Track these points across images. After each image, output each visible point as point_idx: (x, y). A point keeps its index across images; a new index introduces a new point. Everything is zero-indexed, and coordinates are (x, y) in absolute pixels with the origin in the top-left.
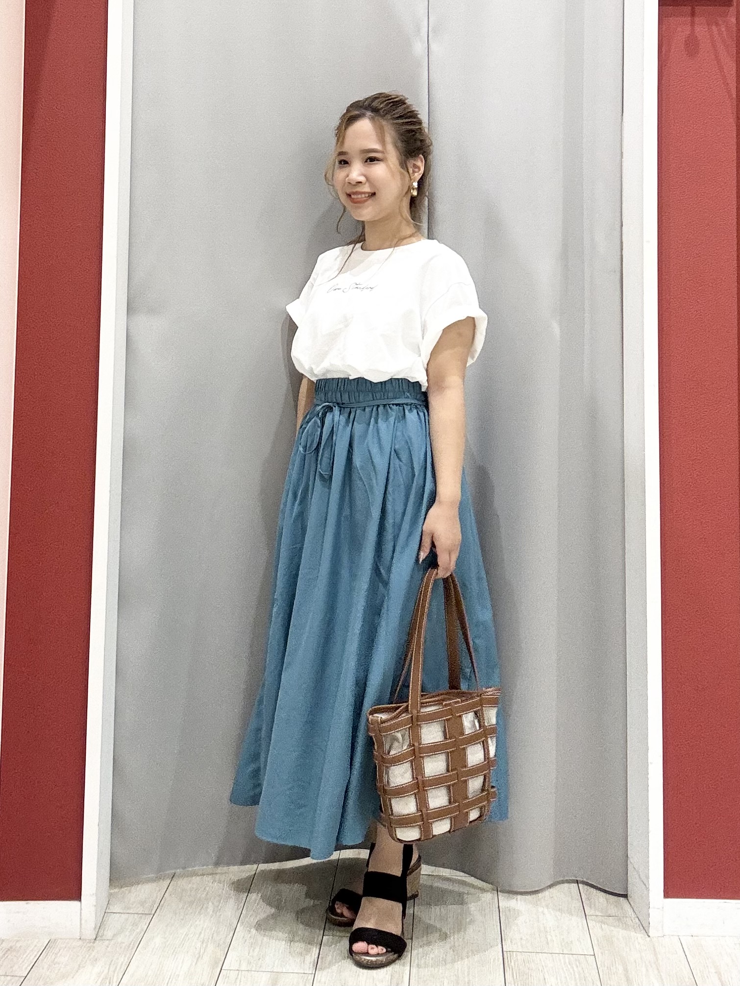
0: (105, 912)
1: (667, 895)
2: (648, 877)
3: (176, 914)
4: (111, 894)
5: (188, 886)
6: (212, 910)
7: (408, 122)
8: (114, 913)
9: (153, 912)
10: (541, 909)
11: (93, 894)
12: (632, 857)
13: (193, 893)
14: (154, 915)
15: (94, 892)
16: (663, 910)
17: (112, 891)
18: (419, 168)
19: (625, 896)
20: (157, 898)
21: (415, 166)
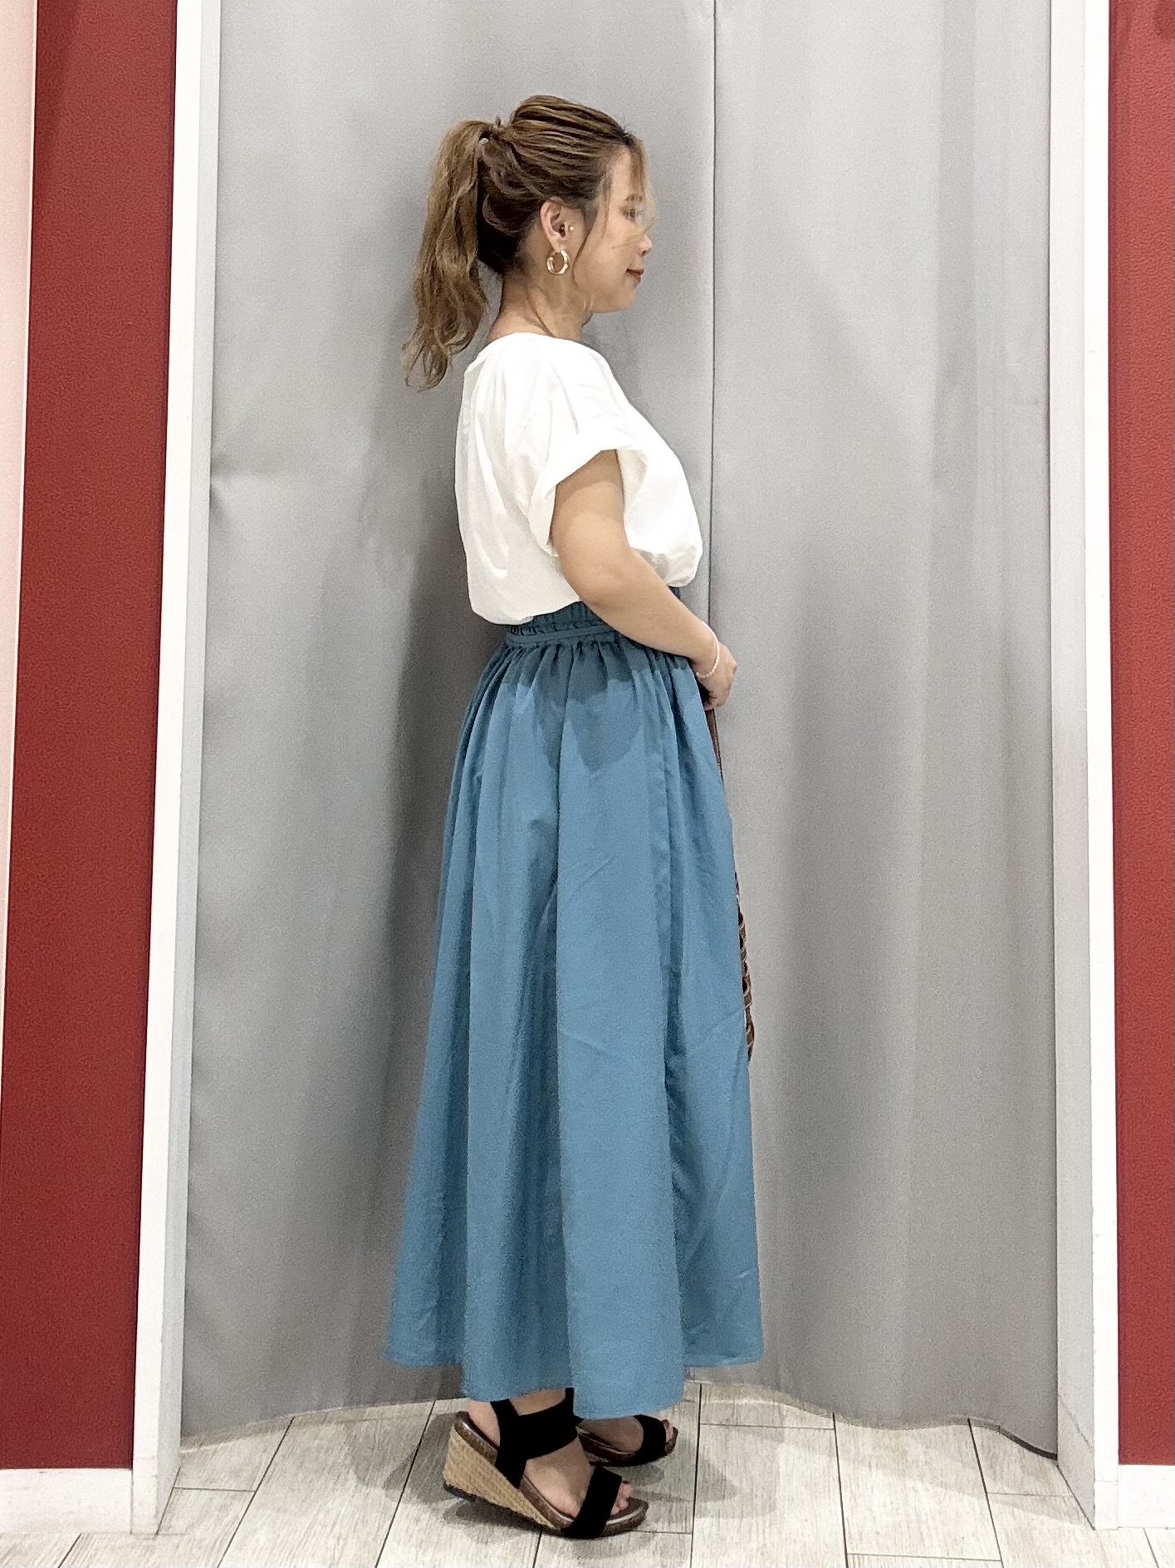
0: (173, 1488)
1: (1125, 1458)
2: (1092, 1430)
3: (293, 1491)
4: (183, 1457)
5: (313, 1443)
6: (354, 1484)
8: (188, 1489)
9: (254, 1489)
10: (910, 1484)
11: (154, 1459)
12: (1065, 1395)
13: (322, 1455)
14: (255, 1493)
15: (155, 1453)
16: (1117, 1486)
17: (184, 1452)
19: (1053, 1457)
20: (260, 1463)
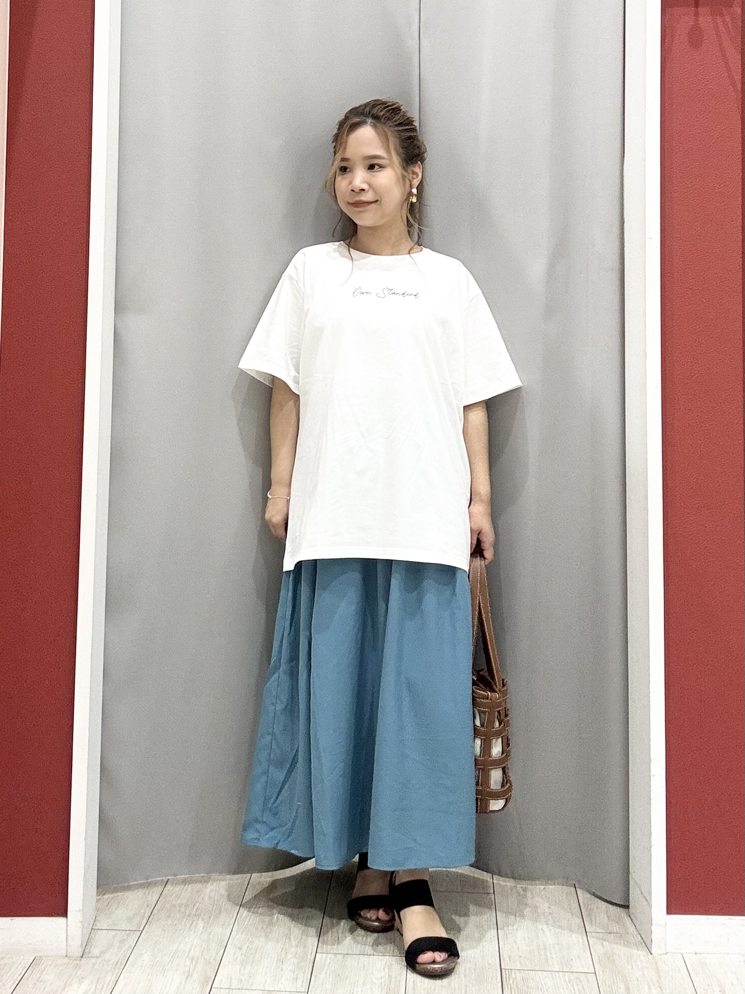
0: (92, 929)
1: (670, 910)
2: (650, 894)
3: (164, 930)
4: (98, 910)
6: (202, 927)
7: (407, 129)
8: (101, 929)
9: (141, 929)
10: (540, 927)
11: (80, 910)
12: (634, 872)
13: (183, 908)
14: (142, 932)
15: (81, 908)
16: (665, 927)
18: (417, 175)
19: (626, 907)
21: (414, 173)
